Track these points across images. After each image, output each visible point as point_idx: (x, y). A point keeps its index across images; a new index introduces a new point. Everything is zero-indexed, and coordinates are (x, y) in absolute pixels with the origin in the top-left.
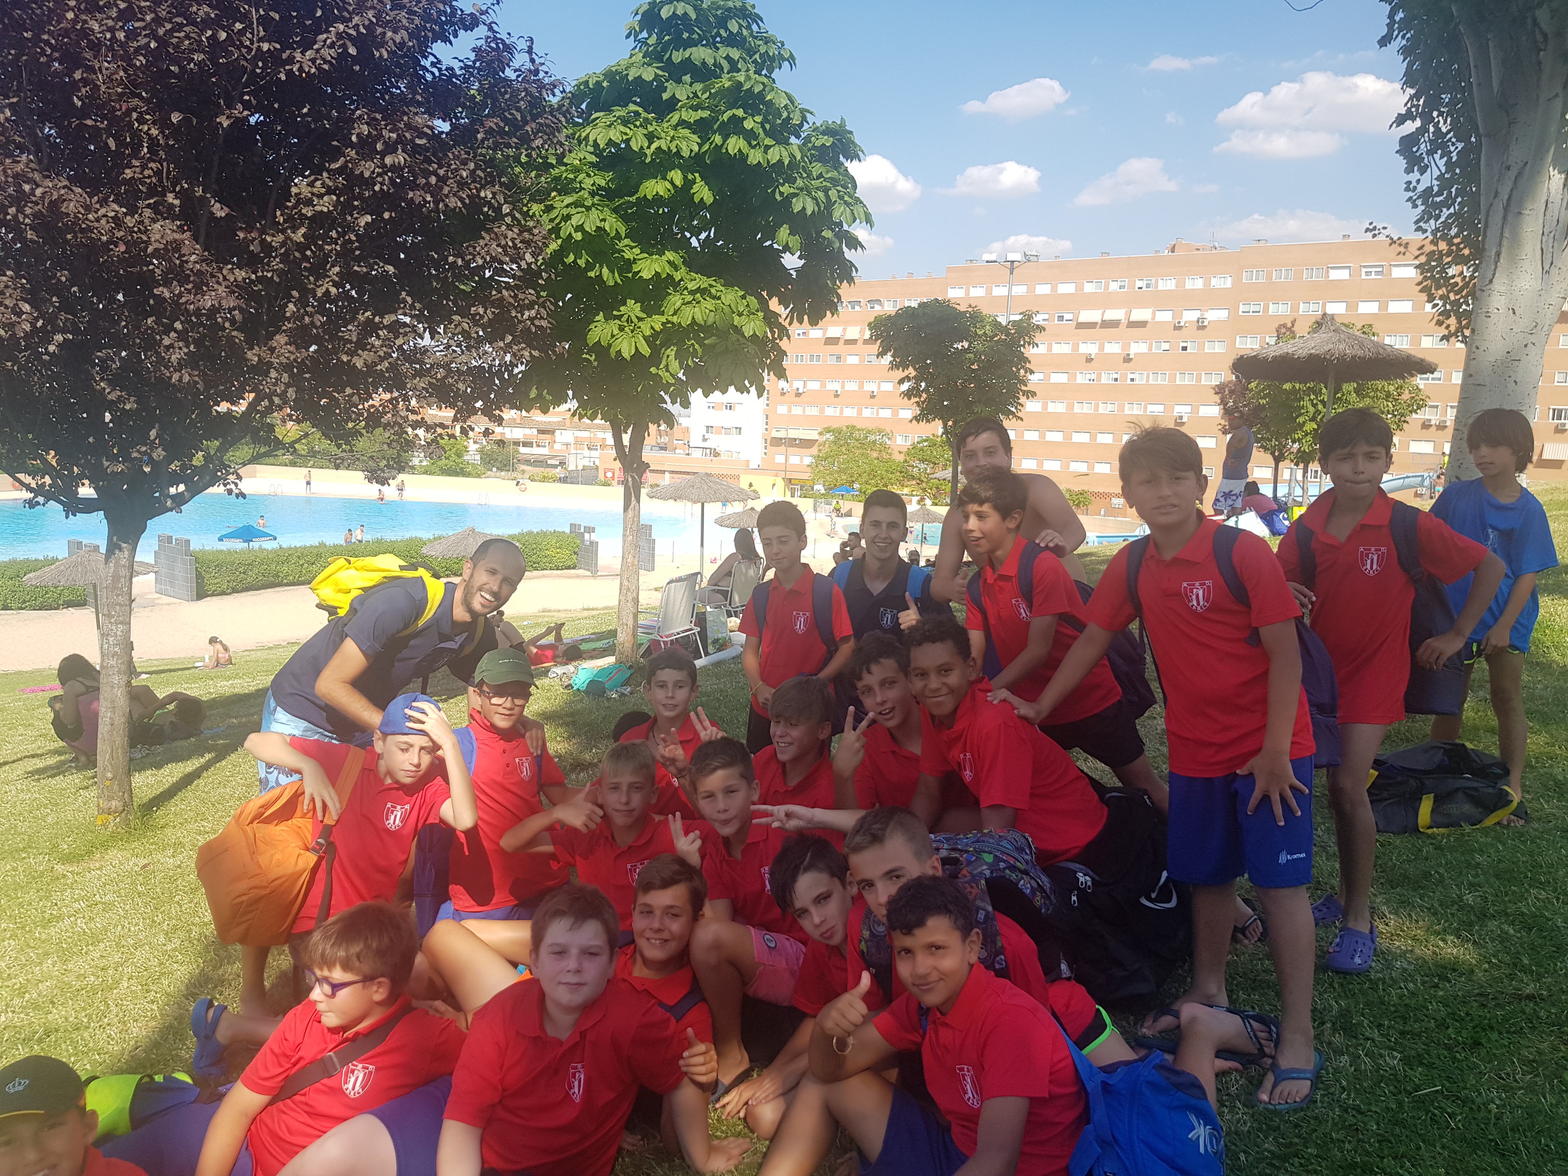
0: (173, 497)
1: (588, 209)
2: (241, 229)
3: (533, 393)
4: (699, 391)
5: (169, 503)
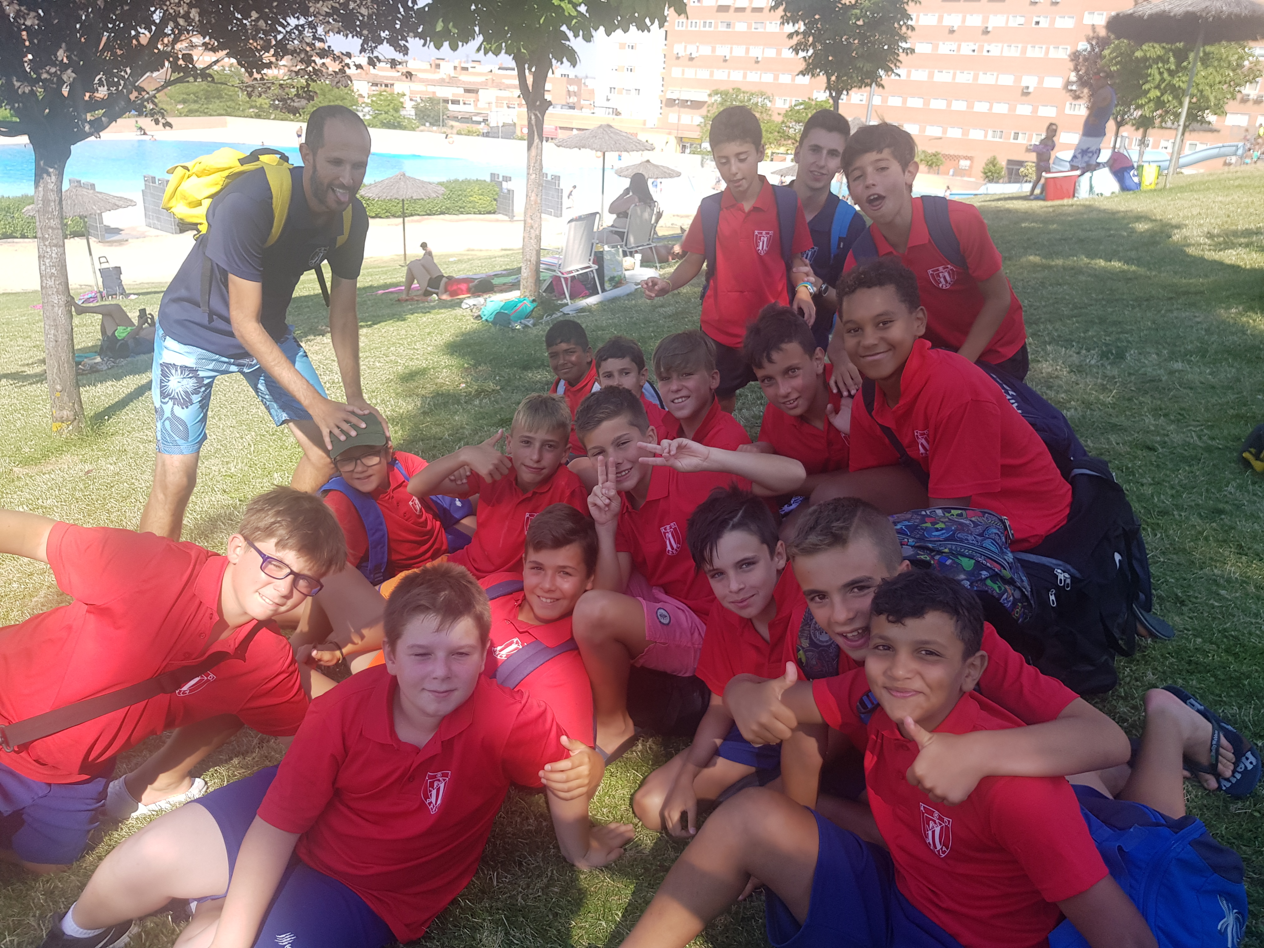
0: (90, 122)
3: (439, 26)
4: (602, 29)
5: (87, 128)
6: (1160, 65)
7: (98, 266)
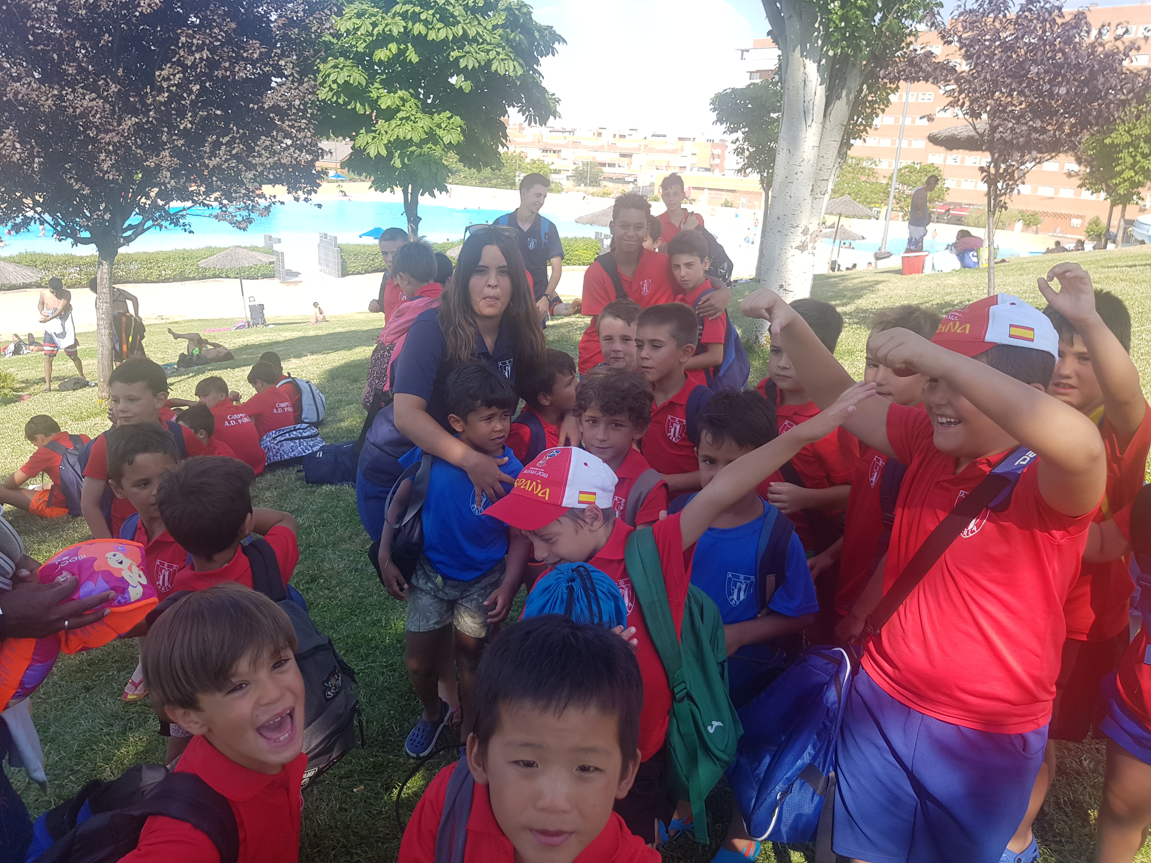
1: (342, 69)
2: (133, 96)
6: (1131, 150)
7: (248, 304)
